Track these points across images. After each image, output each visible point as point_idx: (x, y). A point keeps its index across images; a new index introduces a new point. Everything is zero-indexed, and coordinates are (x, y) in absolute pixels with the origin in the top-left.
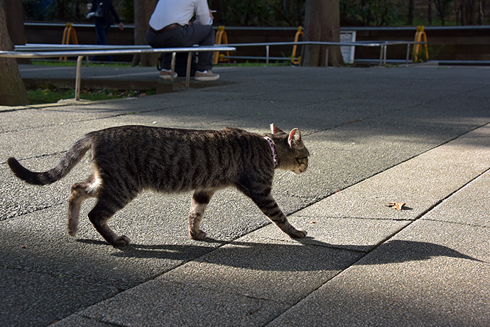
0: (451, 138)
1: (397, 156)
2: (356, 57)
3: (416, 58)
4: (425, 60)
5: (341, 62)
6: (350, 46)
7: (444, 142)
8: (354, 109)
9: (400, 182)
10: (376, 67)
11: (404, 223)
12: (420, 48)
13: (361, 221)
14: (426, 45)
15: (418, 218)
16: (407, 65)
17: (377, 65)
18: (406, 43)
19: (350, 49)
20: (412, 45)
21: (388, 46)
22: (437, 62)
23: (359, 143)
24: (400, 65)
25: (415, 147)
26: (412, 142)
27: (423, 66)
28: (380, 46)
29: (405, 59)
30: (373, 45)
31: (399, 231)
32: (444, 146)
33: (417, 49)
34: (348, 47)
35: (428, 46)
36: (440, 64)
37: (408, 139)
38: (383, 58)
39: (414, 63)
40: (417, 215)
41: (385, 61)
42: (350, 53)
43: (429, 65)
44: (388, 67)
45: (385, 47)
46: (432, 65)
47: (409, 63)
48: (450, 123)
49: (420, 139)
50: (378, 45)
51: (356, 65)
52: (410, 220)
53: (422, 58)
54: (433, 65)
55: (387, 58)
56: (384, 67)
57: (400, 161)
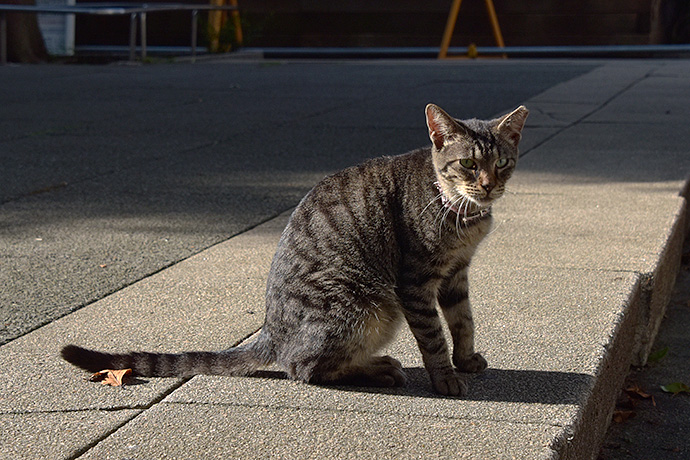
0: (262, 218)
1: (137, 263)
2: (78, 40)
3: (215, 43)
4: (235, 48)
5: (40, 53)
6: (64, 13)
7: (245, 226)
8: (54, 160)
9: (131, 322)
10: (120, 63)
11: (125, 414)
12: (222, 18)
13: (21, 419)
14: (236, 13)
15: (157, 401)
16: (193, 59)
17: (127, 59)
18: (188, 7)
19: (64, 23)
20: (204, 14)
21: (149, 14)
22: (259, 51)
23: (53, 239)
24: (177, 59)
25: (180, 241)
26: (175, 231)
27: (230, 60)
28: (128, 16)
29: (188, 44)
30: (110, 11)
31: (109, 434)
32: (245, 237)
33: (216, 23)
34: (58, 18)
35: (241, 15)
36: (267, 56)
37: (167, 224)
38: (138, 43)
39: (209, 53)
40: (156, 394)
41: (144, 49)
42: (63, 31)
43: (244, 57)
44: (148, 62)
45: (143, 17)
46: (249, 57)
47: (199, 54)
48: (265, 185)
49: (194, 225)
50: (122, 11)
51: (79, 59)
52: (138, 407)
53: (228, 43)
54: (251, 58)
55: (148, 44)
56: (139, 64)
57: (141, 275)
